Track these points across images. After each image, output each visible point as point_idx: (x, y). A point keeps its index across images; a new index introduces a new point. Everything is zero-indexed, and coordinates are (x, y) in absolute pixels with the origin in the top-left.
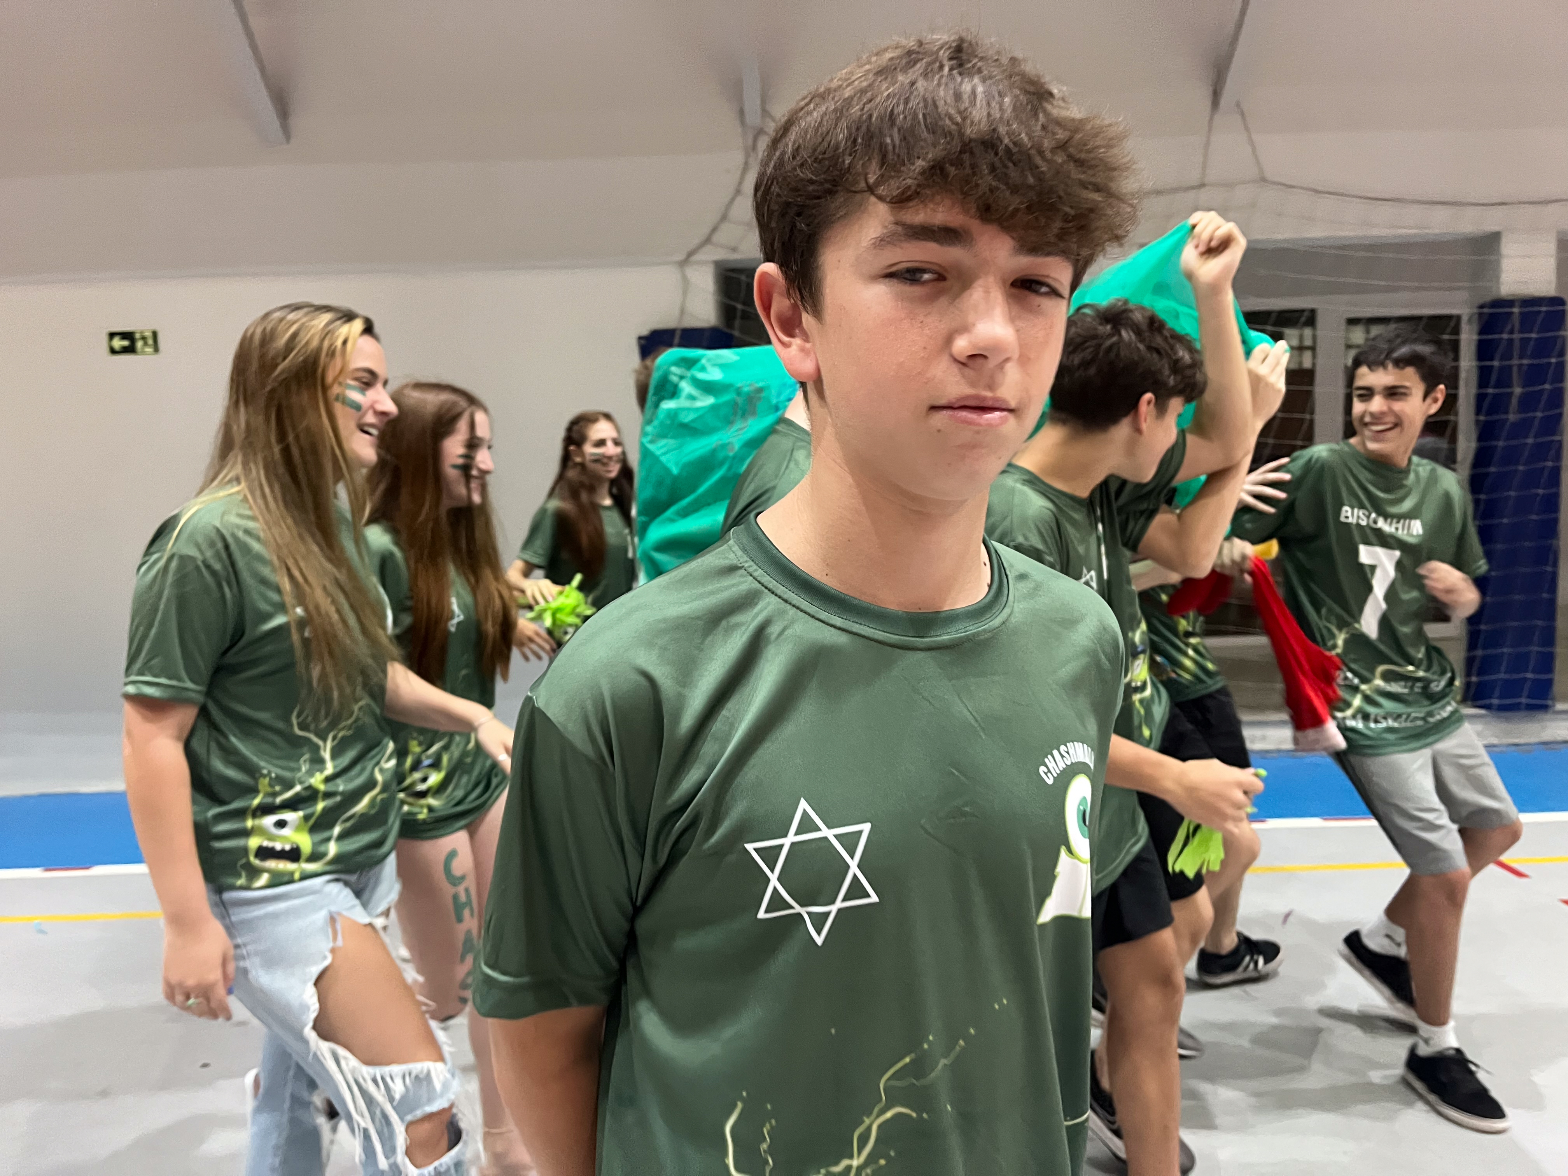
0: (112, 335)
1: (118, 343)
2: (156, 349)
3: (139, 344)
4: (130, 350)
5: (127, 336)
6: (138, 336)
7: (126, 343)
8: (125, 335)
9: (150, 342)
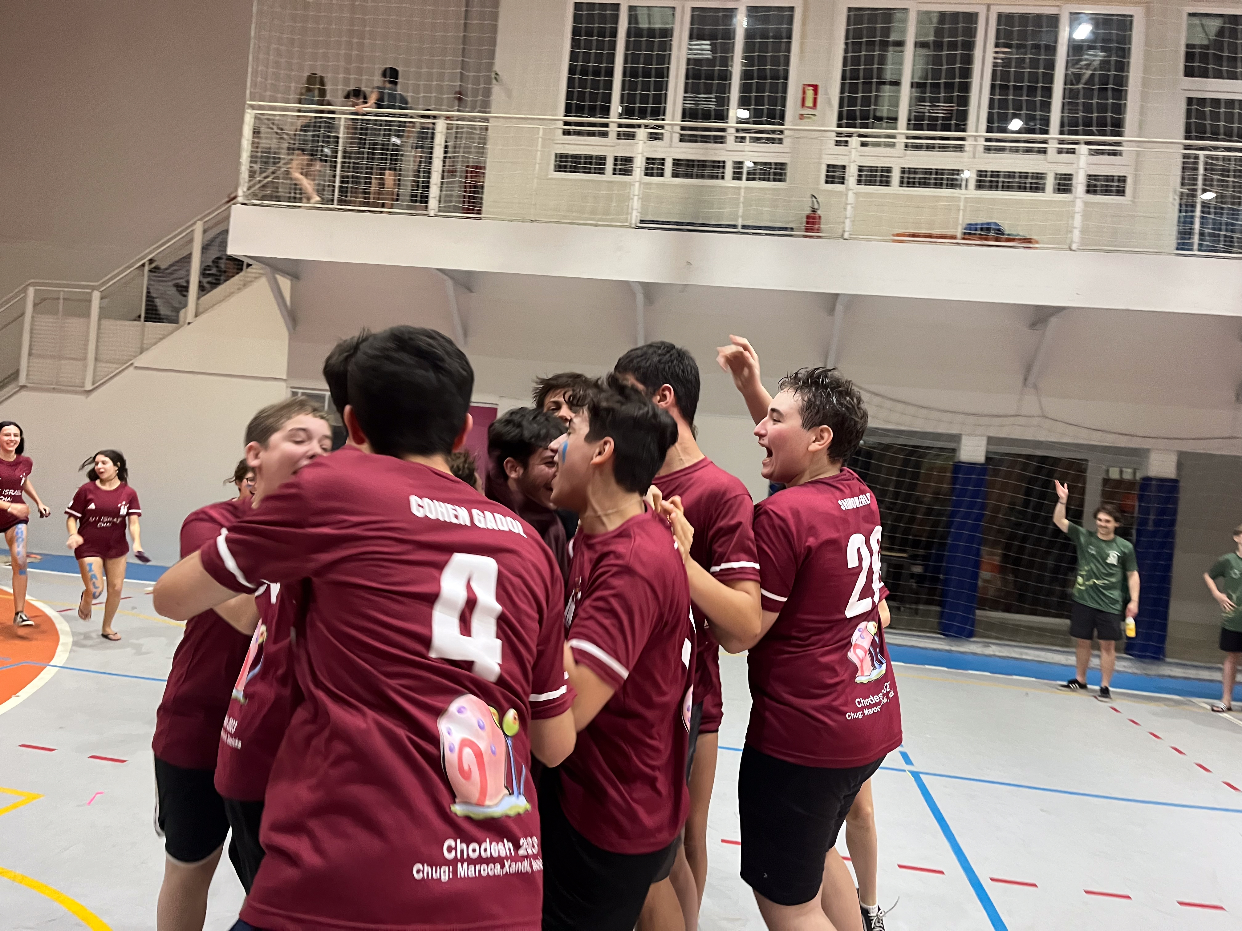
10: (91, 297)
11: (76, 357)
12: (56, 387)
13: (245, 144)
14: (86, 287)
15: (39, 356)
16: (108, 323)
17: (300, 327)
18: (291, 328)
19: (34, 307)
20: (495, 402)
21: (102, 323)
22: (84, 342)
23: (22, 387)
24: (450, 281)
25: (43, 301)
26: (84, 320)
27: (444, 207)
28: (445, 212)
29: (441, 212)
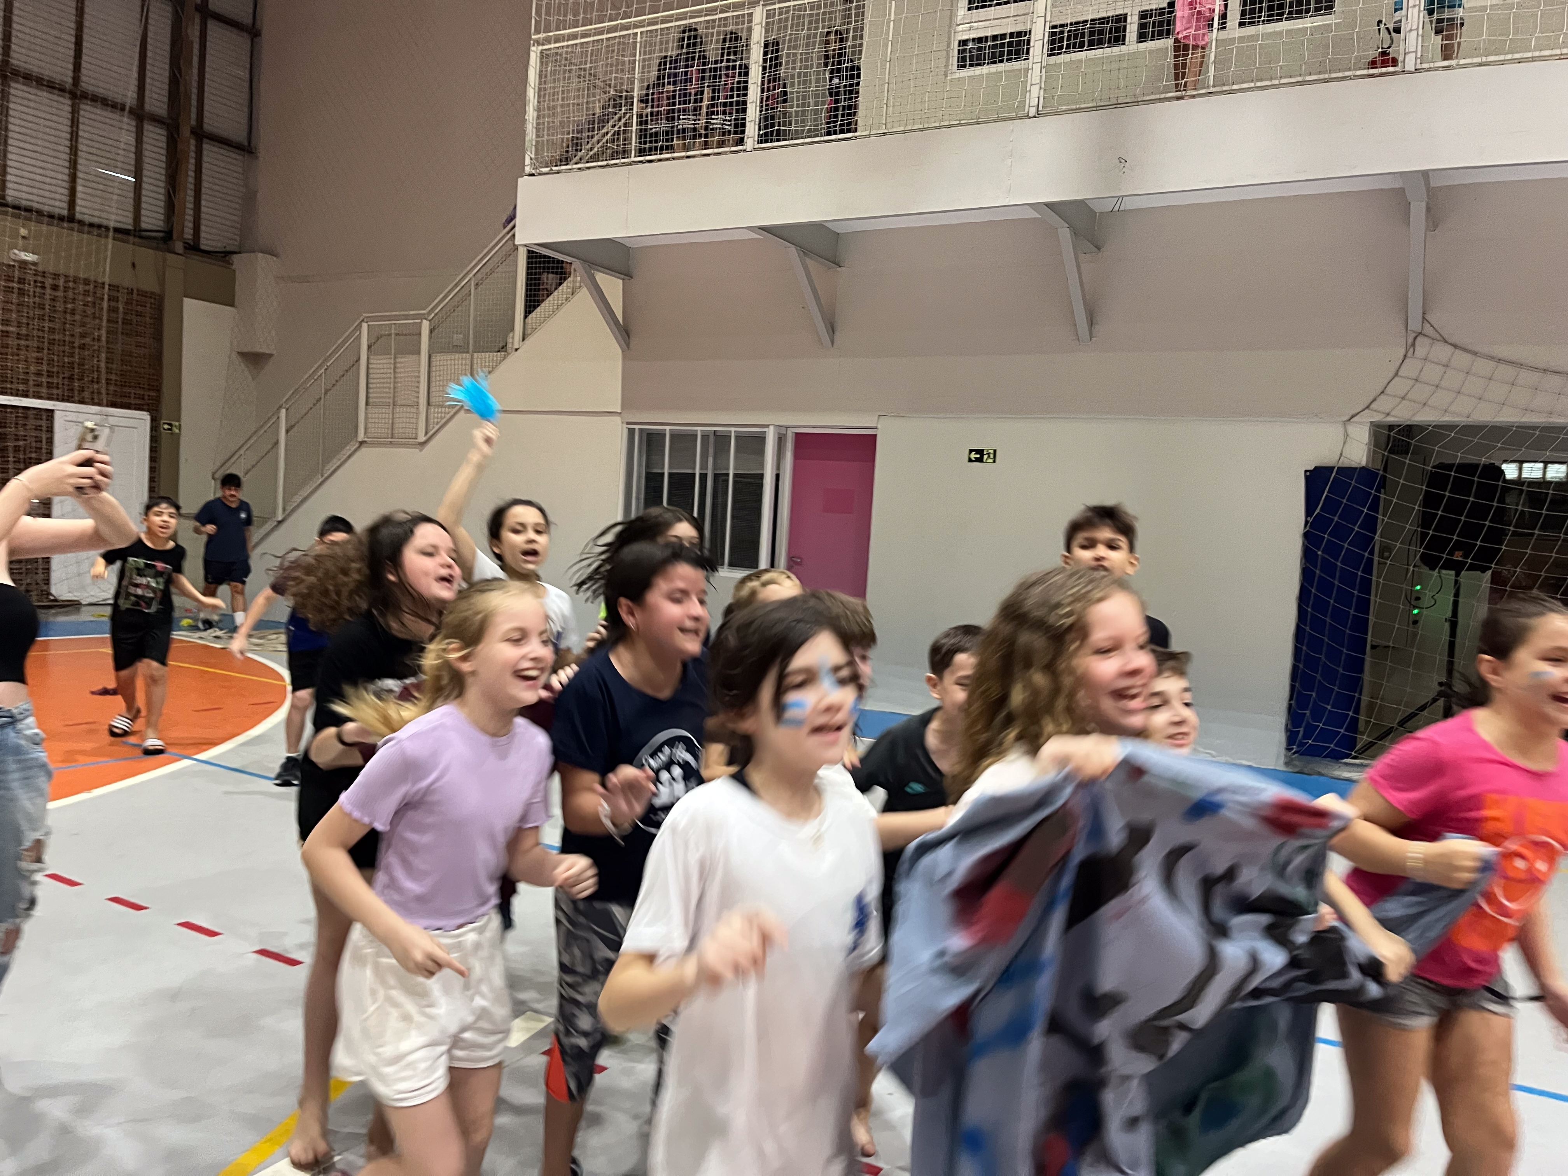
0: (971, 451)
1: (974, 456)
2: (994, 462)
3: (985, 457)
4: (980, 460)
5: (980, 452)
6: (985, 452)
7: (978, 456)
8: (978, 452)
9: (992, 456)
10: (420, 327)
11: (409, 403)
12: (392, 440)
13: (531, 94)
14: (415, 317)
15: (376, 405)
16: (438, 359)
17: (634, 341)
18: (623, 343)
19: (369, 347)
20: (874, 425)
21: (433, 359)
22: (417, 384)
23: (362, 443)
24: (792, 249)
25: (378, 339)
26: (415, 357)
27: (766, 134)
28: (766, 141)
29: (761, 143)
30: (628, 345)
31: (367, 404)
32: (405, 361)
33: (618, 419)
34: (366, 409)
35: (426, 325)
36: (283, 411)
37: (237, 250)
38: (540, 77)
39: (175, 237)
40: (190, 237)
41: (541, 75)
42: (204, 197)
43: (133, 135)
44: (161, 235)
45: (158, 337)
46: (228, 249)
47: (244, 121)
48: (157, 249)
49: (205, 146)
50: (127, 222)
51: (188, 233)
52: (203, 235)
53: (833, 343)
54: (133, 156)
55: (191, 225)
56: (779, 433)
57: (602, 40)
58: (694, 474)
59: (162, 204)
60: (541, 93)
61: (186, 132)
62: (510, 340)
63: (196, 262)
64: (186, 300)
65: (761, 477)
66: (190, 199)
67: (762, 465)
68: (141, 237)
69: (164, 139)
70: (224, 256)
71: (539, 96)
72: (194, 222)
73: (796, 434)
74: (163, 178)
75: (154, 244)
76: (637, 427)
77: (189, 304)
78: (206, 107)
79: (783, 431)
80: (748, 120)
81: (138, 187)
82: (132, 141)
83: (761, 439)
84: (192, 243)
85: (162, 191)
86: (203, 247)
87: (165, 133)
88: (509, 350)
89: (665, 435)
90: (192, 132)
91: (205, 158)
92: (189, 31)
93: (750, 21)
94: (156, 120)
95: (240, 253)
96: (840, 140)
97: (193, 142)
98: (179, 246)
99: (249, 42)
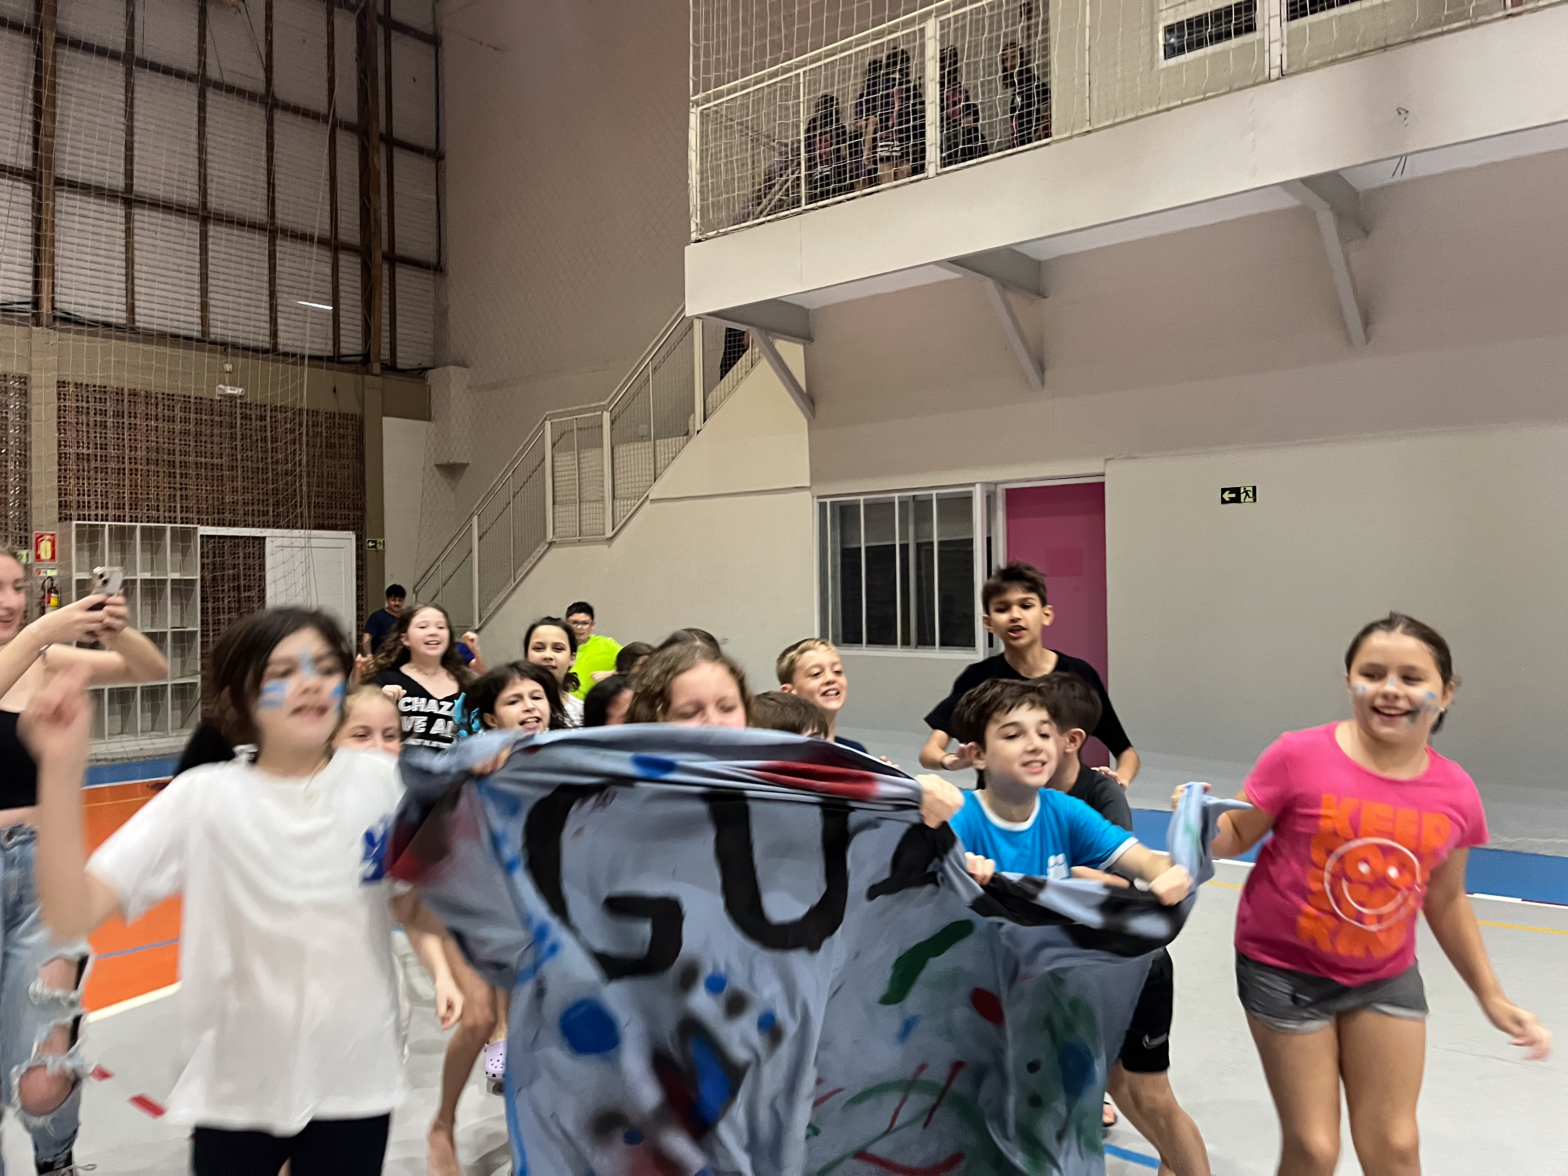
0: (1224, 491)
1: (1227, 496)
2: (1255, 500)
3: (1243, 496)
4: (1237, 500)
5: (1236, 490)
6: (1242, 490)
7: (1233, 495)
8: (1232, 490)
9: (1251, 494)
10: (601, 419)
11: (594, 498)
12: (581, 538)
13: (693, 158)
14: (595, 409)
15: (562, 504)
16: (621, 450)
17: (820, 409)
18: (807, 411)
19: (553, 445)
20: (1099, 471)
21: (616, 450)
22: (600, 478)
23: (551, 544)
24: (989, 283)
25: (561, 436)
26: (598, 451)
27: (950, 156)
28: (950, 164)
29: (945, 166)
30: (813, 413)
31: (554, 503)
32: (589, 455)
33: (808, 494)
34: (553, 508)
35: (606, 416)
36: (476, 518)
37: (432, 366)
38: (702, 138)
39: (372, 357)
40: (388, 358)
41: (703, 135)
42: (398, 318)
43: (330, 266)
44: (360, 358)
45: (360, 457)
46: (423, 365)
47: (433, 240)
48: (356, 372)
49: (397, 269)
50: (327, 349)
51: (385, 354)
52: (399, 354)
53: (1043, 383)
54: (330, 286)
55: (388, 346)
56: (987, 491)
57: (763, 88)
58: (895, 546)
59: (360, 329)
60: (703, 154)
61: (378, 256)
62: (691, 423)
63: (393, 380)
64: (385, 419)
65: (970, 542)
66: (386, 321)
67: (970, 529)
68: (339, 362)
69: (359, 267)
70: (420, 373)
71: (701, 158)
72: (391, 344)
73: (1007, 490)
74: (360, 304)
75: (353, 367)
76: (828, 500)
77: (388, 422)
78: (397, 232)
79: (992, 488)
80: (927, 144)
81: (336, 314)
82: (328, 271)
83: (966, 500)
84: (389, 364)
85: (359, 316)
86: (399, 366)
87: (359, 260)
88: (691, 433)
89: (859, 506)
90: (383, 257)
91: (397, 281)
92: (375, 161)
93: (922, 36)
94: (349, 248)
95: (434, 368)
96: (1036, 148)
97: (385, 267)
98: (376, 368)
99: (434, 165)
